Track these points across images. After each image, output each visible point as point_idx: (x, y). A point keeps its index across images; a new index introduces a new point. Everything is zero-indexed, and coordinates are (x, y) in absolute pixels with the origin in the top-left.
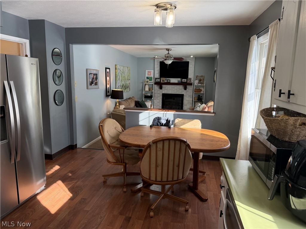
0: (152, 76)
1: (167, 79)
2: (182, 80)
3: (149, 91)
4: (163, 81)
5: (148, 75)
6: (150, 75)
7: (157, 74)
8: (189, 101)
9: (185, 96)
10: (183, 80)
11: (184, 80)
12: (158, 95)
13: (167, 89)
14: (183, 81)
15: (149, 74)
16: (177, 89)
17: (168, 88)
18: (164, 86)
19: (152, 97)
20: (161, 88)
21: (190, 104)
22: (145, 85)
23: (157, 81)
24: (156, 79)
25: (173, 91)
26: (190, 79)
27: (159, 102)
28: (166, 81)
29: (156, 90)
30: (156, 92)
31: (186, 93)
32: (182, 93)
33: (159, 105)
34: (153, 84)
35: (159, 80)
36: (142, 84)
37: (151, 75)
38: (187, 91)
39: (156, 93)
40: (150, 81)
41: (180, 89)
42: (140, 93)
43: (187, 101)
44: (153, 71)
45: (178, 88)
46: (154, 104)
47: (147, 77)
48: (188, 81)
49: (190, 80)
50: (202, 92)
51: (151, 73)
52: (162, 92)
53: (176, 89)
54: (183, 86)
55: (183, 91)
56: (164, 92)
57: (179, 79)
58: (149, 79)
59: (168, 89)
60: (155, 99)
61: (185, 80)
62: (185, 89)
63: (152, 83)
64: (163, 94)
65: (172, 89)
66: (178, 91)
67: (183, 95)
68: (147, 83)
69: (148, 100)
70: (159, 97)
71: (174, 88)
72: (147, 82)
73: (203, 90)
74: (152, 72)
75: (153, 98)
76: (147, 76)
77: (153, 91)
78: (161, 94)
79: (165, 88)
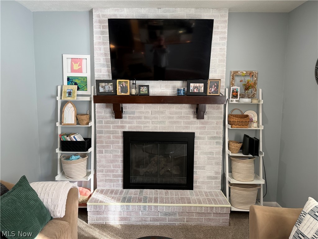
0: (86, 73)
1: (139, 83)
2: (188, 87)
3: (78, 124)
4: (124, 89)
5: (73, 71)
6: (80, 71)
7: (103, 65)
8: (211, 153)
9: (199, 138)
10: (192, 85)
11: (195, 87)
12: (109, 138)
13: (140, 118)
14: (191, 88)
15: (76, 67)
16: (173, 118)
17: (141, 112)
18: (127, 108)
19: (90, 146)
20: (118, 114)
21: (217, 164)
22: (64, 104)
23: (101, 90)
24: (98, 82)
25: (160, 122)
26: (217, 82)
27: (112, 161)
28: (134, 92)
29: (101, 122)
30: (102, 127)
31: (201, 128)
32: (186, 127)
33: (113, 171)
34: (90, 102)
35: (111, 88)
36: (53, 102)
37: (84, 70)
38: (206, 123)
39: (101, 132)
40: (80, 92)
41: (180, 118)
42: (48, 130)
43: (206, 153)
44: (88, 57)
45: (176, 113)
46: (98, 168)
47: (68, 79)
48: (211, 91)
49: (217, 86)
50: (254, 126)
51: (80, 65)
52: (123, 127)
53: (170, 118)
54: (192, 108)
55: (190, 123)
56: (127, 125)
57: (179, 84)
58: (76, 84)
59: (143, 115)
60: (101, 152)
61: (198, 85)
62: (199, 114)
63: (88, 99)
64: (125, 133)
65: (155, 118)
66: (175, 122)
67: (194, 133)
68: (69, 99)
69: (75, 155)
70: (113, 143)
71: (162, 113)
72: (70, 94)
73: (255, 119)
74: (84, 61)
75: (91, 150)
76: (68, 73)
77: (92, 124)
78: (121, 135)
79: (133, 113)
